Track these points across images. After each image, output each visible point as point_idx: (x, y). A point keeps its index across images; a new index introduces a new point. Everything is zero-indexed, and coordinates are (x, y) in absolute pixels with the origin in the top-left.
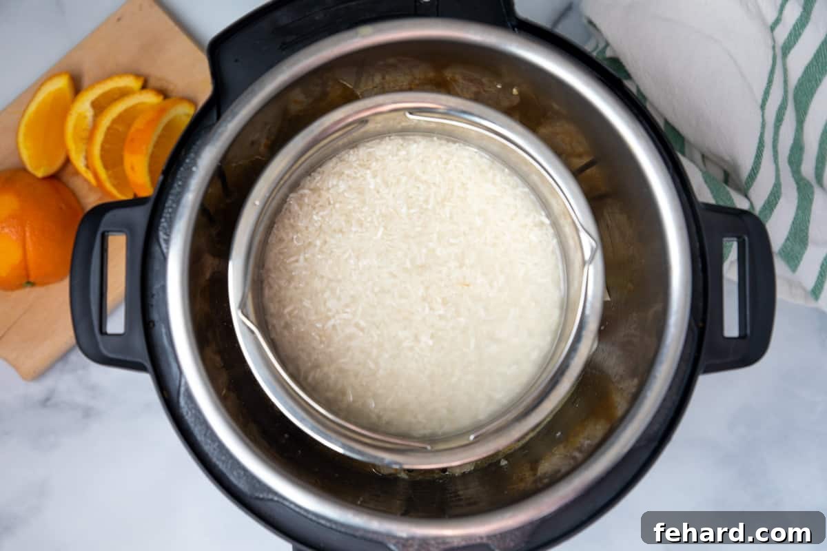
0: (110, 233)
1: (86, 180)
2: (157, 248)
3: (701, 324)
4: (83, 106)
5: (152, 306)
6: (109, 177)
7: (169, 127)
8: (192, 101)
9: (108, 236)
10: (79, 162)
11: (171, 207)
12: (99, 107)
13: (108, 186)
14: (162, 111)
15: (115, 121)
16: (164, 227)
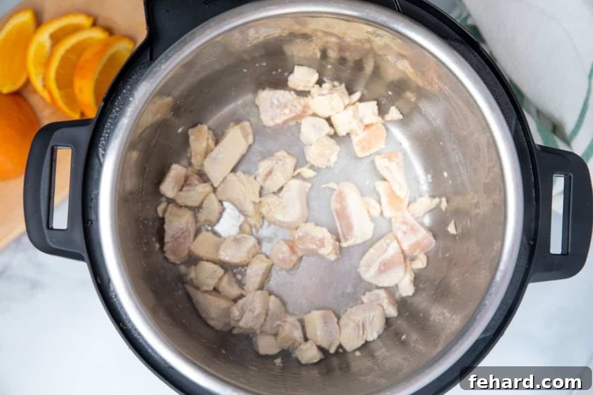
0: (59, 147)
1: (43, 99)
2: (97, 161)
3: (532, 243)
4: (43, 37)
5: (91, 207)
6: (62, 96)
7: (113, 58)
8: (132, 39)
9: (57, 149)
10: (37, 83)
11: (109, 128)
12: (56, 39)
13: (61, 103)
14: (106, 45)
15: (69, 51)
16: (102, 144)
